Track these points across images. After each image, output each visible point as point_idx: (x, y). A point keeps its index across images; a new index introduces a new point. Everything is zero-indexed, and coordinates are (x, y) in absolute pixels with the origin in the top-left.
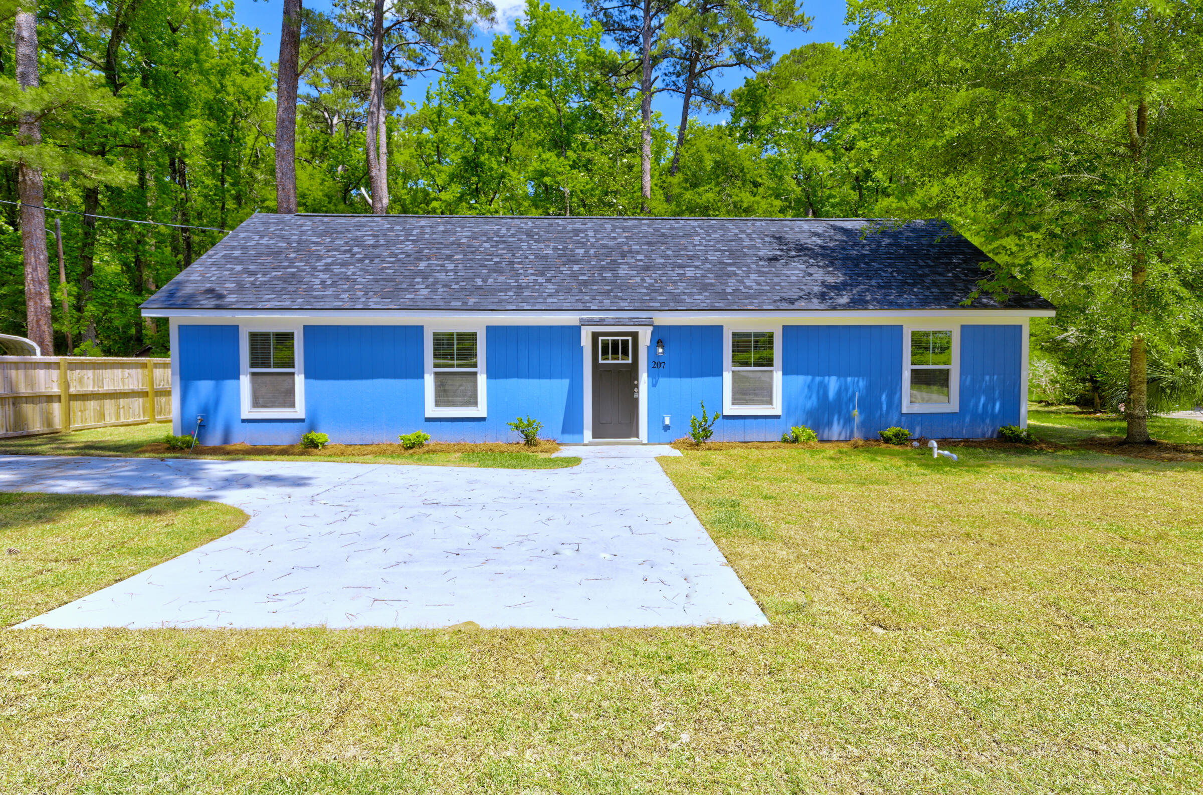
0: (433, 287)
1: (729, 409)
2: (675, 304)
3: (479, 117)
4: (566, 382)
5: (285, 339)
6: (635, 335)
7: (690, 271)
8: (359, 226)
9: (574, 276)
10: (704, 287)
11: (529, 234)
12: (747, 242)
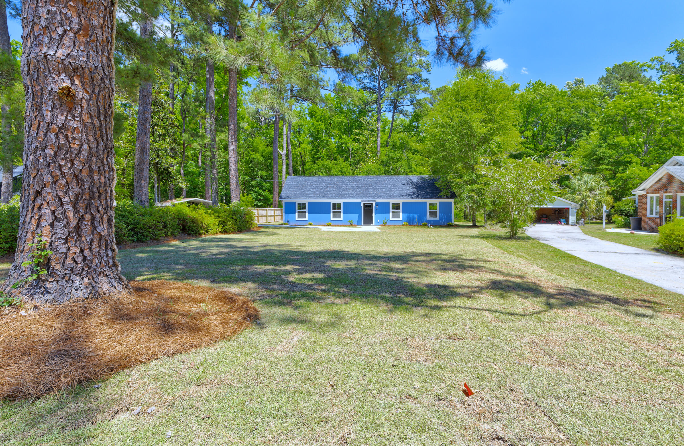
0: (331, 194)
1: (391, 219)
2: (380, 197)
3: (320, 122)
4: (358, 215)
5: (304, 204)
6: (372, 204)
7: (384, 190)
8: (312, 179)
9: (360, 191)
10: (386, 194)
11: (349, 181)
12: (397, 182)
